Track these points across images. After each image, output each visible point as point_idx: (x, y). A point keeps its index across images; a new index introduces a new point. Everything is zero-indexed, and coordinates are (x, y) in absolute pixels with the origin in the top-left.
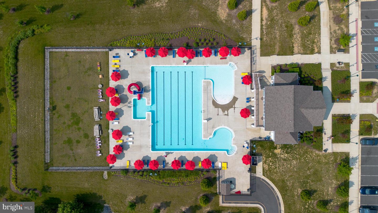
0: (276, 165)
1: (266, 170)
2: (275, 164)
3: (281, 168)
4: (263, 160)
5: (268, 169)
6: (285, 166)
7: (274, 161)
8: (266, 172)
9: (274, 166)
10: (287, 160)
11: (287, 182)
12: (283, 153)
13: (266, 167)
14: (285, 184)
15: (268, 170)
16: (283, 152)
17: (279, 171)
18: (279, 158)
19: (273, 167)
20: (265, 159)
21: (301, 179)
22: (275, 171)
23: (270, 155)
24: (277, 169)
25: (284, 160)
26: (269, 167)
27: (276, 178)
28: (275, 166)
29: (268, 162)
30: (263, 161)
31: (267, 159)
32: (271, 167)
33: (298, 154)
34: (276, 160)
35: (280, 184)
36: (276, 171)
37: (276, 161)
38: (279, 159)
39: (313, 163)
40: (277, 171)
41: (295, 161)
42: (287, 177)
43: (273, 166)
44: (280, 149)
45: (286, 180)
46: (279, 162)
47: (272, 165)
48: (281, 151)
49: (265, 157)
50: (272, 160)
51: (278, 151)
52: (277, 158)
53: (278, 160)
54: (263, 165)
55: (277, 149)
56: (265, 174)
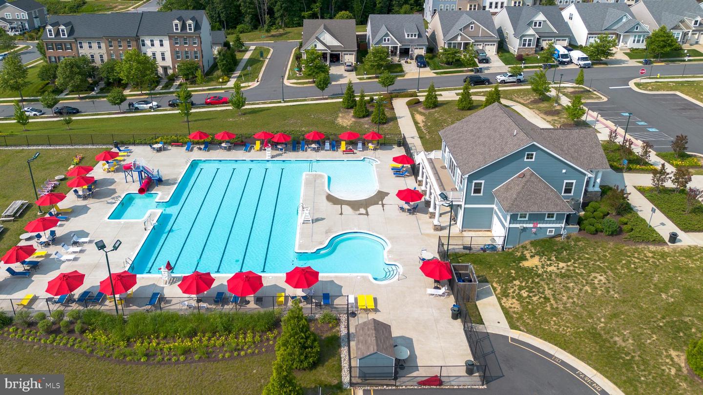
0: (543, 293)
1: (517, 313)
2: (539, 292)
3: (565, 298)
4: (495, 292)
5: (522, 307)
6: (576, 290)
7: (531, 283)
8: (520, 318)
9: (538, 297)
10: (572, 276)
11: (612, 338)
12: (549, 263)
13: (513, 306)
14: (608, 345)
15: (523, 312)
16: (549, 259)
17: (561, 307)
18: (545, 274)
19: (535, 299)
20: (502, 287)
21: (655, 319)
22: (548, 308)
23: (513, 274)
24: (553, 302)
25: (563, 276)
26: (521, 303)
27: (563, 330)
28: (541, 297)
29: (513, 292)
30: (497, 293)
31: (506, 285)
32: (527, 300)
33: (597, 259)
34: (536, 280)
35: (589, 346)
36: (552, 308)
37: (538, 283)
38: (545, 277)
39: (661, 274)
40: (557, 308)
41: (601, 275)
42: (599, 319)
43: (535, 296)
44: (537, 258)
45: (604, 329)
46: (548, 284)
47: (529, 296)
48: (540, 259)
49: (499, 282)
50: (523, 284)
51: (532, 262)
52: (539, 276)
53: (543, 280)
54: (501, 304)
55: (527, 260)
56: (518, 324)
